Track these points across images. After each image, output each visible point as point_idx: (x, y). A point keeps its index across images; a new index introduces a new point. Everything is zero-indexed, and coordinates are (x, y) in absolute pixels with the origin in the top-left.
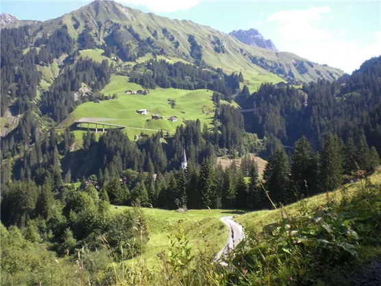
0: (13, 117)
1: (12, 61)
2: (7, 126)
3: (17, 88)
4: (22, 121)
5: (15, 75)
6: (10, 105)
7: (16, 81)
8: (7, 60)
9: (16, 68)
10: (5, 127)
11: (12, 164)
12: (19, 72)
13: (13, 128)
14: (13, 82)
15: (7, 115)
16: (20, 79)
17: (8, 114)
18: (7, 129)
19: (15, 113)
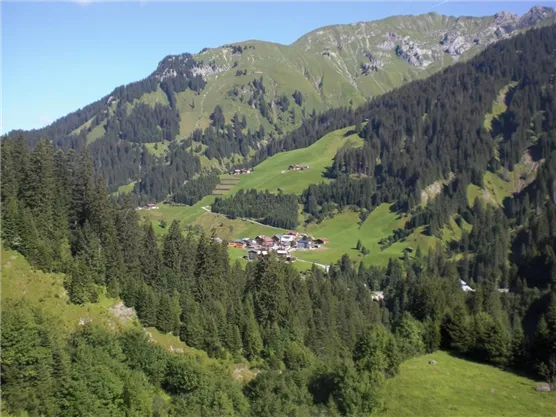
0: (534, 163)
1: (539, 77)
2: (523, 178)
3: (544, 118)
4: (541, 169)
5: (542, 98)
6: (531, 144)
7: (543, 107)
8: (530, 77)
9: (543, 87)
10: (521, 178)
11: (512, 237)
12: (548, 93)
13: (531, 179)
14: (538, 110)
15: (525, 160)
16: (547, 104)
17: (527, 158)
18: (524, 182)
19: (536, 157)
